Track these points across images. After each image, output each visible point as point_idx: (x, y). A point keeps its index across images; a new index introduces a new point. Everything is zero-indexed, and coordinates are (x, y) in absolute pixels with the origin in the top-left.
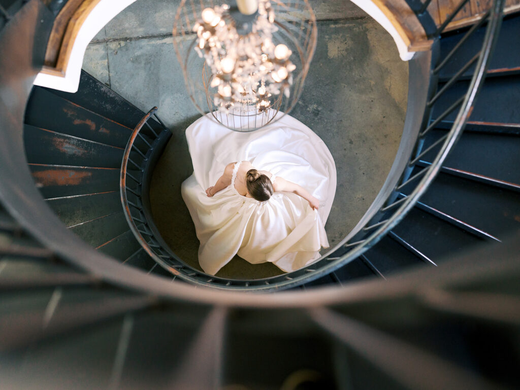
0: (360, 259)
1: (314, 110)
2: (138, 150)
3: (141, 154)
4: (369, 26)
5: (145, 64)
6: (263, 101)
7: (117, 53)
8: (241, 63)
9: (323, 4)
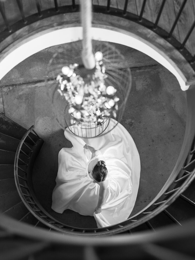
0: (163, 212)
1: (130, 122)
2: (24, 152)
3: (26, 155)
4: (160, 70)
5: (25, 100)
6: (99, 119)
7: (8, 94)
8: (87, 98)
9: (132, 58)
